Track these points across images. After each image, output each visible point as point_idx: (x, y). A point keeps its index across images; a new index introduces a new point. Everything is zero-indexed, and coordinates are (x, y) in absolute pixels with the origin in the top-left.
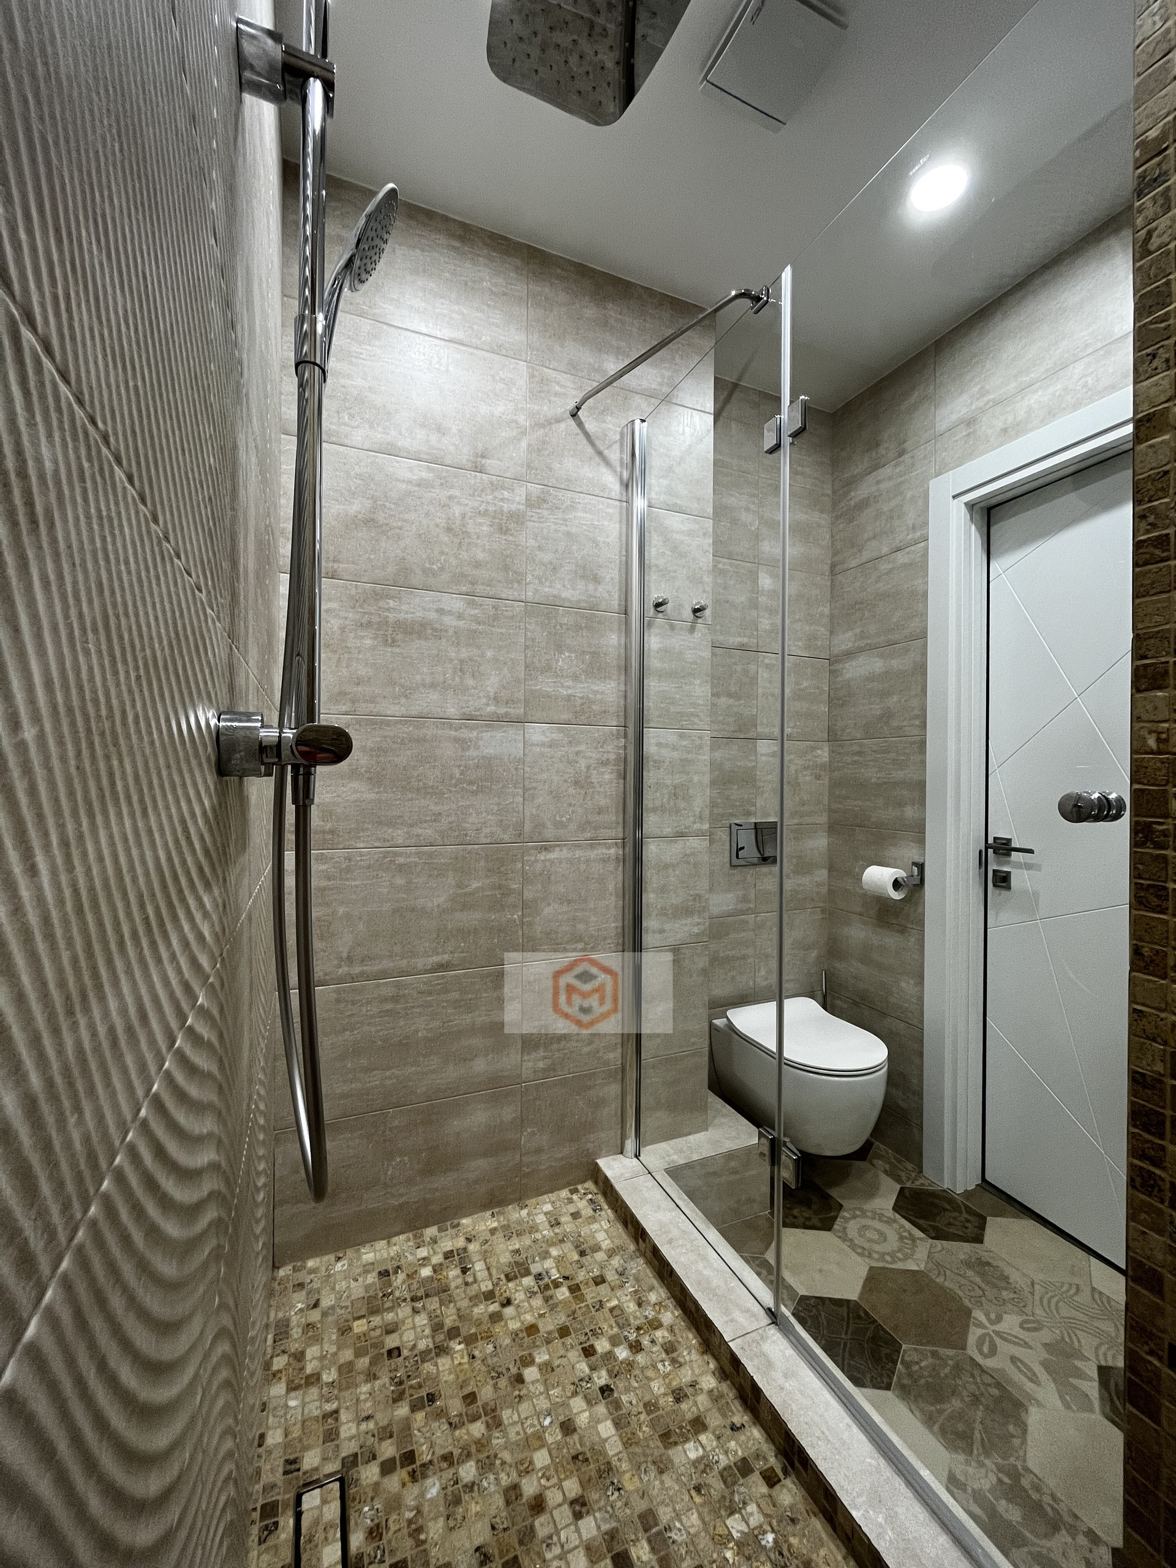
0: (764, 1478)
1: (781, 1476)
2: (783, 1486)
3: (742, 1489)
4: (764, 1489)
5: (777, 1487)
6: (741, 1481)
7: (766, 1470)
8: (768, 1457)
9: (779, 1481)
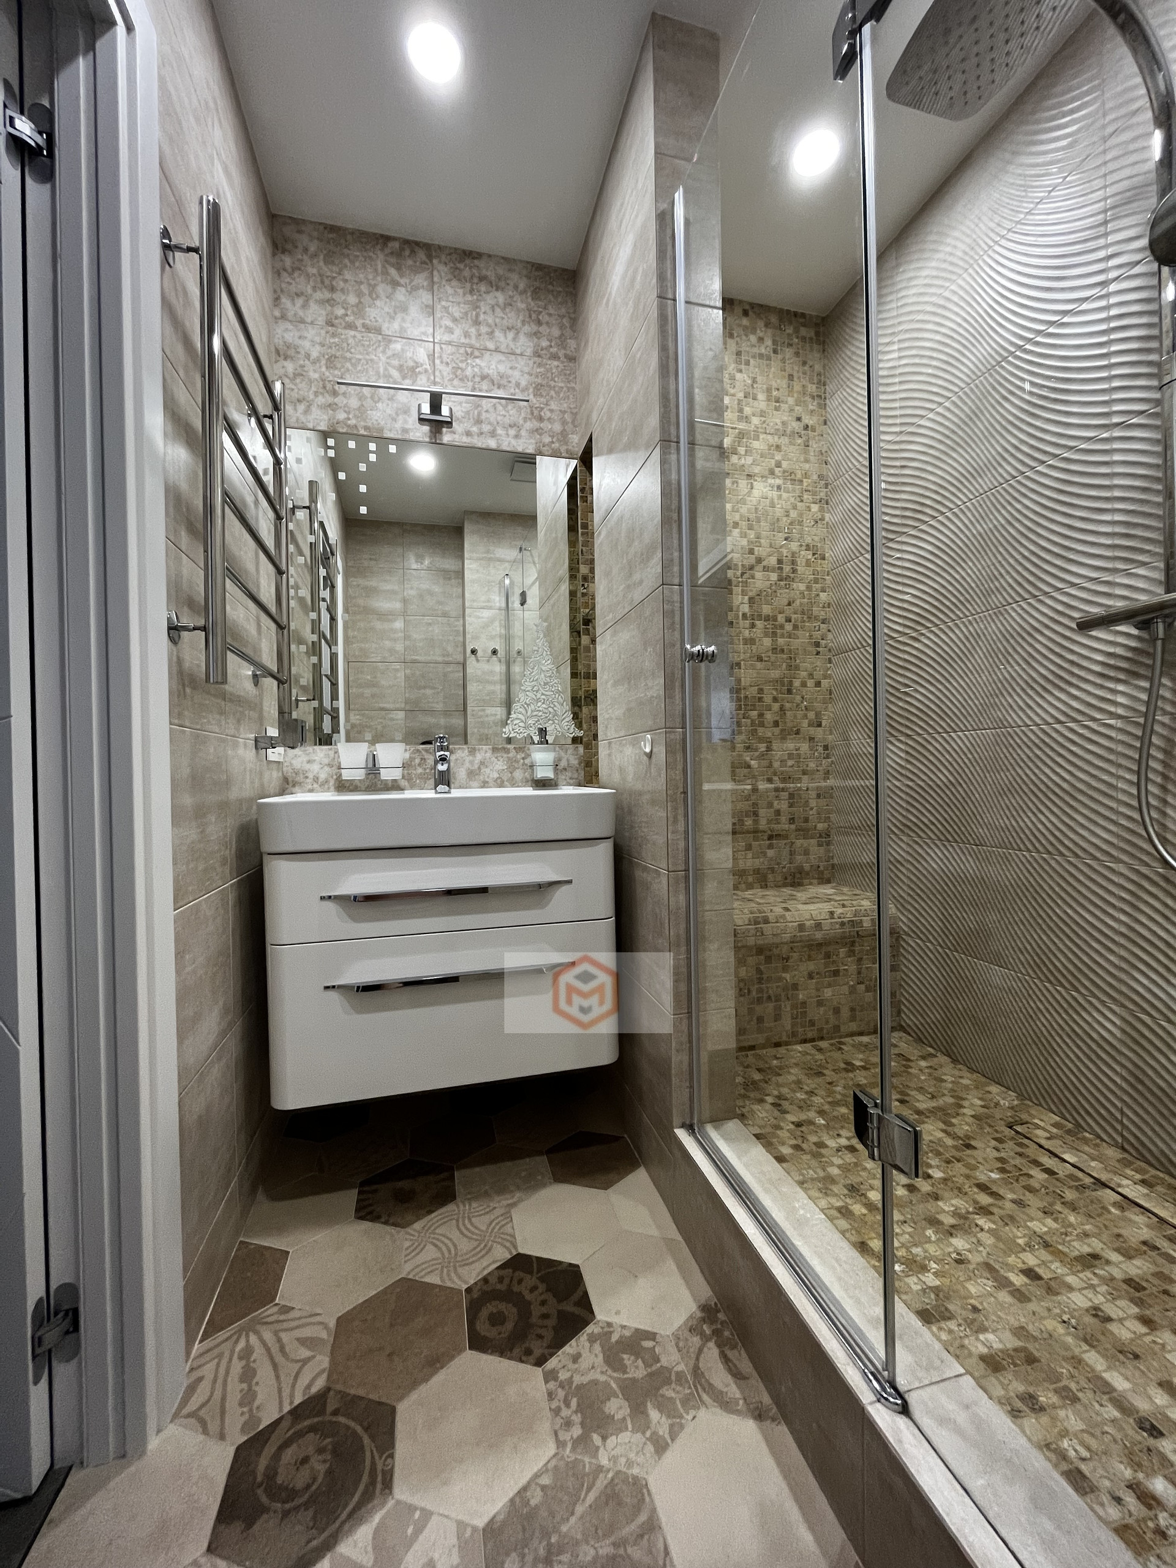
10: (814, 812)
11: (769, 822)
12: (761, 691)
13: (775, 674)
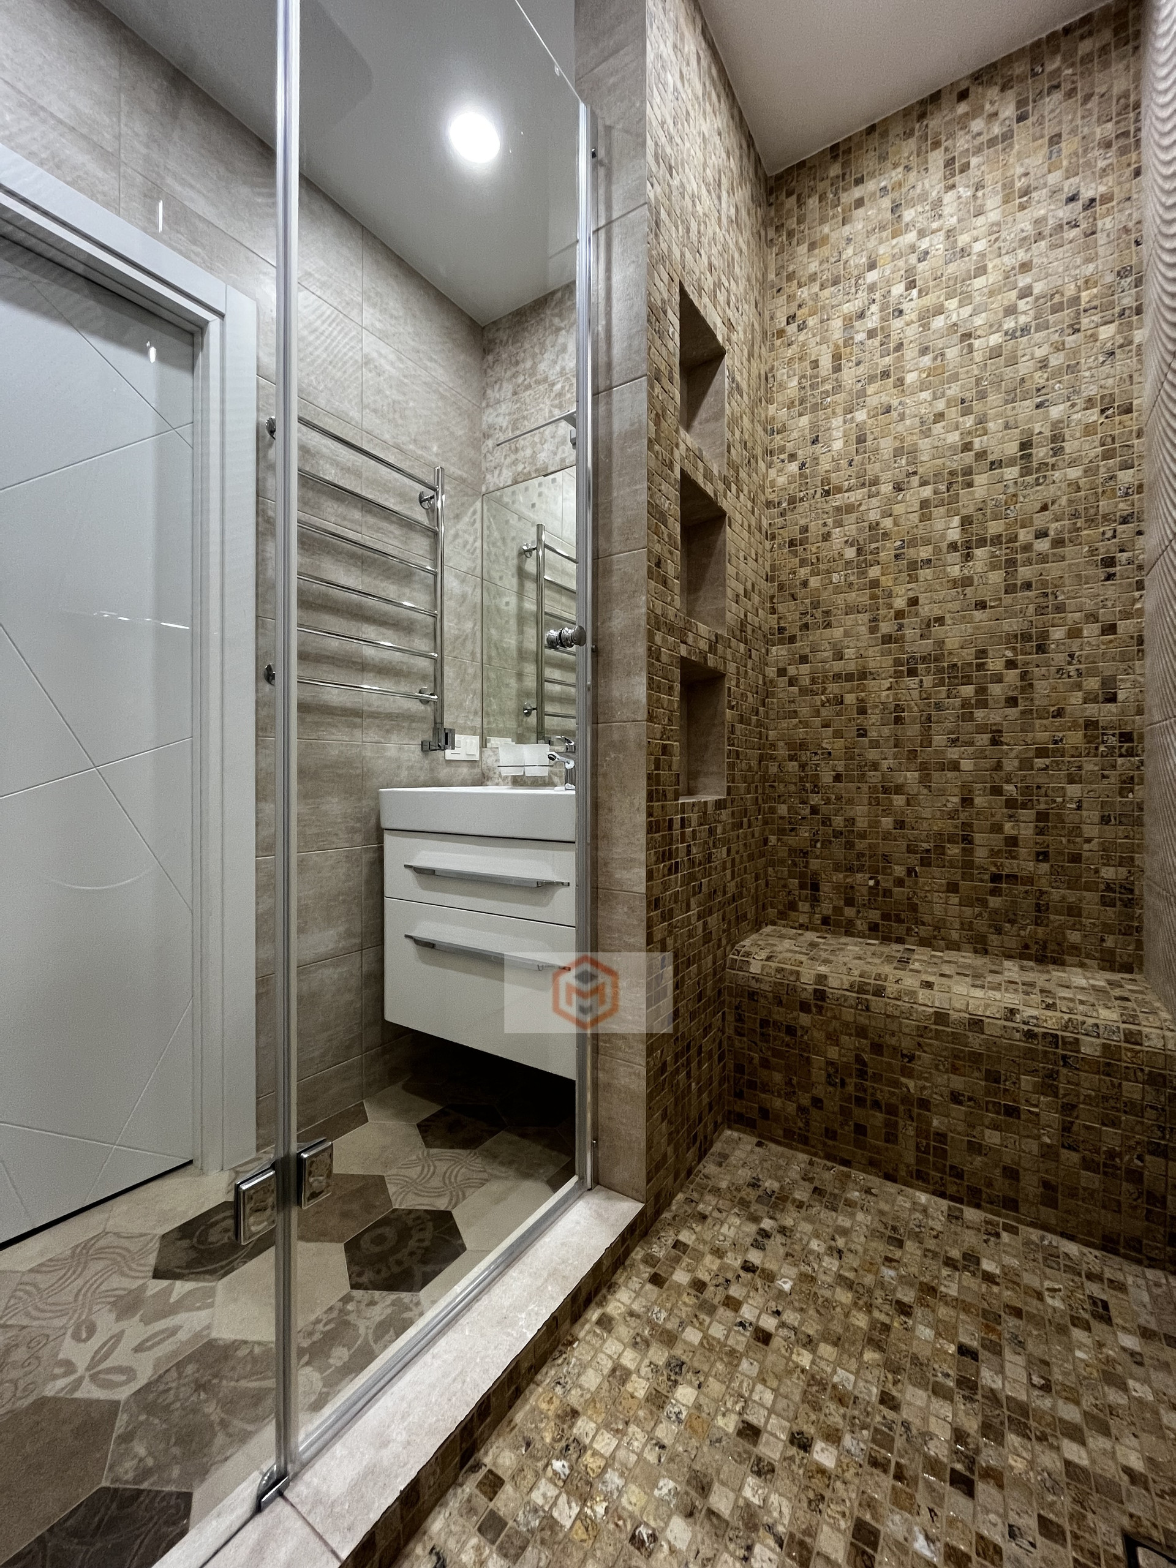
0: (495, 1493)
1: (483, 1471)
2: (494, 1464)
3: (521, 1518)
4: (508, 1489)
5: (500, 1473)
6: (511, 1523)
7: (485, 1493)
8: (466, 1496)
9: (490, 1471)
10: (1094, 845)
11: (994, 854)
12: (982, 653)
13: (1011, 625)
